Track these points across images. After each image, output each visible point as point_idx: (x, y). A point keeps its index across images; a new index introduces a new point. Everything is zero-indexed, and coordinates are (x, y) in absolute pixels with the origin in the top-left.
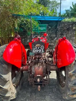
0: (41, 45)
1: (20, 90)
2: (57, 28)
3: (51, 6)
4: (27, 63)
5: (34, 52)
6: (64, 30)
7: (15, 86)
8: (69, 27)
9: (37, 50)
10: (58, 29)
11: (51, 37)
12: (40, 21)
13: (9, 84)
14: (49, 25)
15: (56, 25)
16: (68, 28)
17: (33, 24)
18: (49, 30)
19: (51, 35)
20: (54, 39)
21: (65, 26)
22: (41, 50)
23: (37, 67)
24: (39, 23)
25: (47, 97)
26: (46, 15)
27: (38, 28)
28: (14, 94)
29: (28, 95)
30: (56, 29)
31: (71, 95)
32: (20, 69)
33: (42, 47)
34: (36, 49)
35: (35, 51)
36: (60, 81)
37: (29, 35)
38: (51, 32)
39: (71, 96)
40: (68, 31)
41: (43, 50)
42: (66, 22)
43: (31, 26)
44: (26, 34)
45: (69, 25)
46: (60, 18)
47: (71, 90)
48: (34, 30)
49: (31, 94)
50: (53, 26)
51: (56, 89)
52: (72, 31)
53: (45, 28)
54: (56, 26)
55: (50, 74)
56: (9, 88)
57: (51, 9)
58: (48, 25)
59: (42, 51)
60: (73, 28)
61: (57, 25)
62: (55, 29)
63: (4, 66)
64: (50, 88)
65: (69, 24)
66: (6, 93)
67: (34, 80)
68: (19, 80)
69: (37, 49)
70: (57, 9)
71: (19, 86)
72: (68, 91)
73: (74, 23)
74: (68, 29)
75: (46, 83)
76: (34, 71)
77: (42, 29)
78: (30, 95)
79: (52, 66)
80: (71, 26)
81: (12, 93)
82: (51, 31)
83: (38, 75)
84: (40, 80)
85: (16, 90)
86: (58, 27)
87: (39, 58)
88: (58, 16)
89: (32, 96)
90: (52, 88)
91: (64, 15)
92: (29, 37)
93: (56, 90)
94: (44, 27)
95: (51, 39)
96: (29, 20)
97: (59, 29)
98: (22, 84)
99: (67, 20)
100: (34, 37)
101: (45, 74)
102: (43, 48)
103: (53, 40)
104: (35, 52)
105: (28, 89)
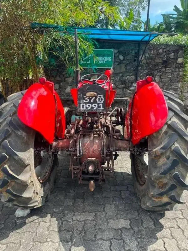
0: (98, 94)
1: (52, 192)
2: (140, 59)
3: (127, 3)
4: (67, 133)
5: (81, 108)
6: (155, 66)
7: (41, 182)
8: (168, 58)
9: (89, 106)
10: (141, 61)
11: (123, 82)
12: (98, 40)
13: (30, 173)
14: (119, 52)
15: (136, 51)
16: (165, 59)
17: (80, 47)
18: (120, 63)
19: (123, 76)
20: (131, 86)
21: (158, 55)
22: (97, 105)
23: (88, 142)
24: (95, 45)
25: (107, 206)
26: (113, 26)
27: (91, 58)
28: (39, 196)
29: (69, 203)
30: (137, 61)
31: (156, 198)
32: (51, 146)
33: (99, 99)
34: (86, 103)
35: (85, 106)
36: (138, 175)
37: (70, 76)
38: (123, 69)
39: (157, 200)
40: (165, 67)
41: (101, 105)
42: (160, 45)
43: (76, 52)
44: (63, 73)
45: (169, 52)
46: (147, 35)
47: (156, 185)
48: (82, 62)
49: (75, 201)
50: (128, 54)
51: (128, 192)
52: (176, 67)
53: (108, 59)
54: (137, 55)
55: (115, 158)
56: (30, 181)
57: (126, 12)
58: (116, 51)
59: (99, 107)
60: (177, 59)
61: (138, 52)
62: (135, 61)
63: (19, 133)
64: (116, 191)
65: (168, 49)
66: (24, 191)
67: (82, 168)
68: (48, 171)
69: (89, 102)
70: (141, 11)
71: (49, 184)
72: (150, 190)
73: (179, 48)
74: (166, 64)
75: (108, 177)
76: (81, 149)
77: (102, 60)
78: (71, 203)
79: (120, 141)
80: (172, 56)
81: (36, 194)
82: (123, 66)
83: (89, 159)
84: (95, 169)
85: (42, 189)
86: (140, 57)
87: (92, 123)
88: (142, 30)
89: (77, 205)
90: (120, 191)
91: (159, 27)
92: (70, 80)
93: (127, 195)
94: (108, 56)
95: (123, 86)
96: (71, 38)
97: (144, 61)
98: (55, 182)
99: (163, 39)
100: (82, 79)
101: (105, 155)
102: (102, 99)
103: (127, 88)
104: (85, 108)
105: (68, 192)
